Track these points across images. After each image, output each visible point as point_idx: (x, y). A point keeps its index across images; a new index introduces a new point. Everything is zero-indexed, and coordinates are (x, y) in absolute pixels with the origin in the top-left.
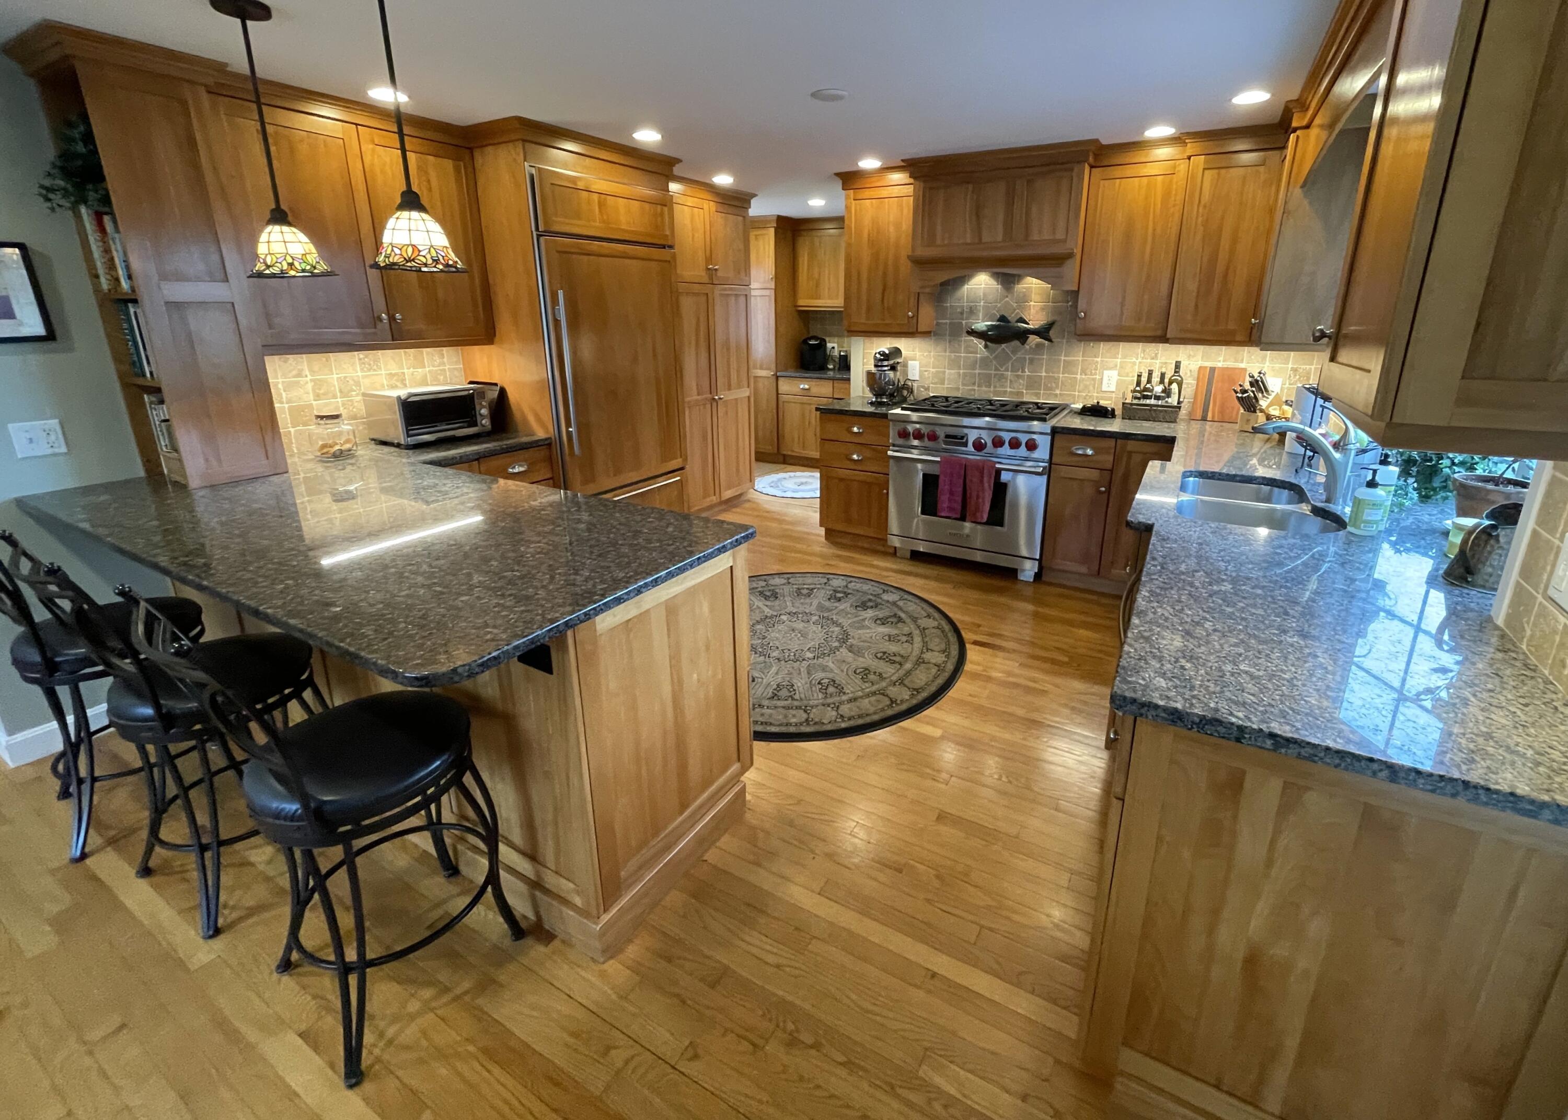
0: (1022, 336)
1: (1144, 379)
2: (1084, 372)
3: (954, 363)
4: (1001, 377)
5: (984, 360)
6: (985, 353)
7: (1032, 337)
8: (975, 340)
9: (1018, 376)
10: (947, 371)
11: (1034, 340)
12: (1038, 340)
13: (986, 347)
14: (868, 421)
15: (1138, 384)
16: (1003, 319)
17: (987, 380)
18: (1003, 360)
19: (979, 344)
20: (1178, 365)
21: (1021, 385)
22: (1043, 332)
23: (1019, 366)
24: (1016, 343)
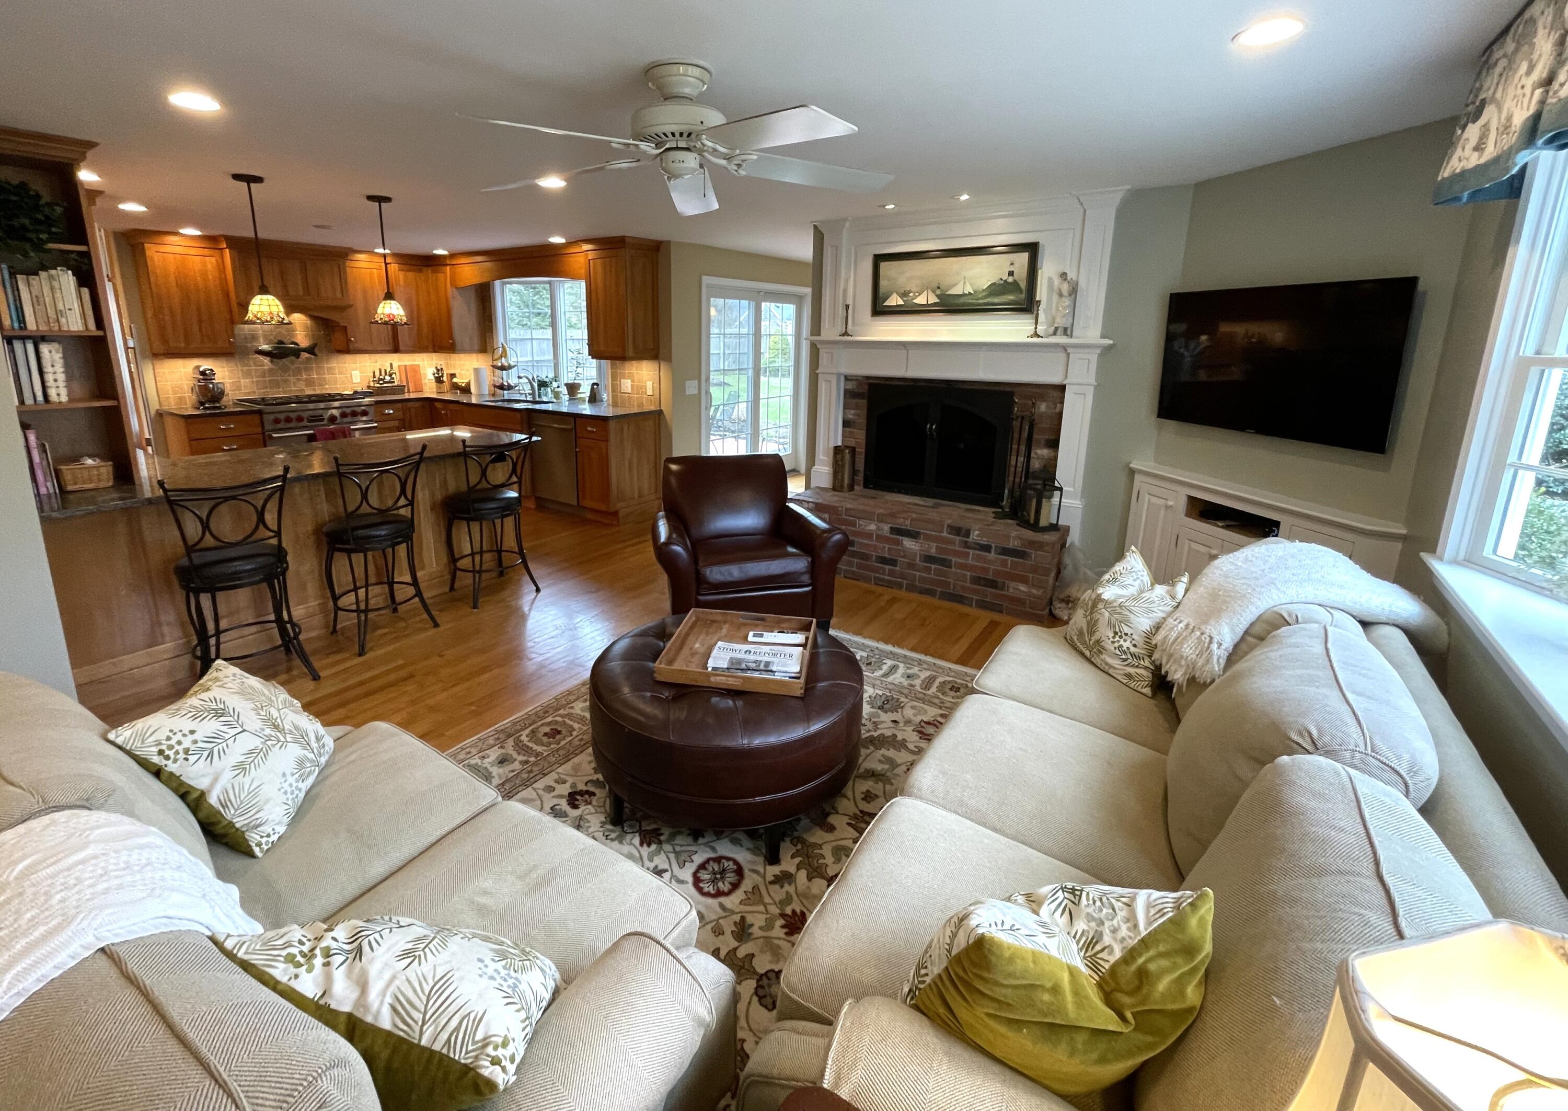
0: (297, 352)
1: (377, 374)
2: (340, 373)
3: (248, 374)
4: (286, 381)
5: (270, 370)
6: (272, 366)
7: (303, 353)
8: (261, 358)
9: (299, 380)
10: (242, 381)
11: (305, 355)
12: (307, 355)
13: (272, 362)
14: (238, 418)
15: (374, 377)
16: (281, 342)
17: (276, 384)
18: (285, 370)
19: (266, 360)
20: (391, 365)
21: (302, 385)
22: (311, 350)
23: (298, 371)
24: (293, 358)
